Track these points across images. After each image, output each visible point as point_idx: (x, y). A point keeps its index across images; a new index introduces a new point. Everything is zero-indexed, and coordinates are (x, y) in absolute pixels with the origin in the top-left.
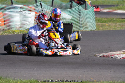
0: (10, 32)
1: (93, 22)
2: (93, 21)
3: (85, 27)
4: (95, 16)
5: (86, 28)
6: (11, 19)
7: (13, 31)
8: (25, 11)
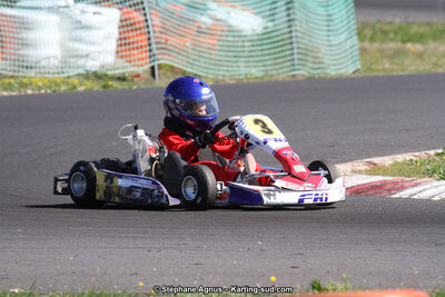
0: (9, 87)
1: (349, 43)
2: (347, 40)
3: (314, 63)
4: (356, 12)
5: (316, 66)
6: (25, 36)
7: (25, 80)
8: (81, 6)
